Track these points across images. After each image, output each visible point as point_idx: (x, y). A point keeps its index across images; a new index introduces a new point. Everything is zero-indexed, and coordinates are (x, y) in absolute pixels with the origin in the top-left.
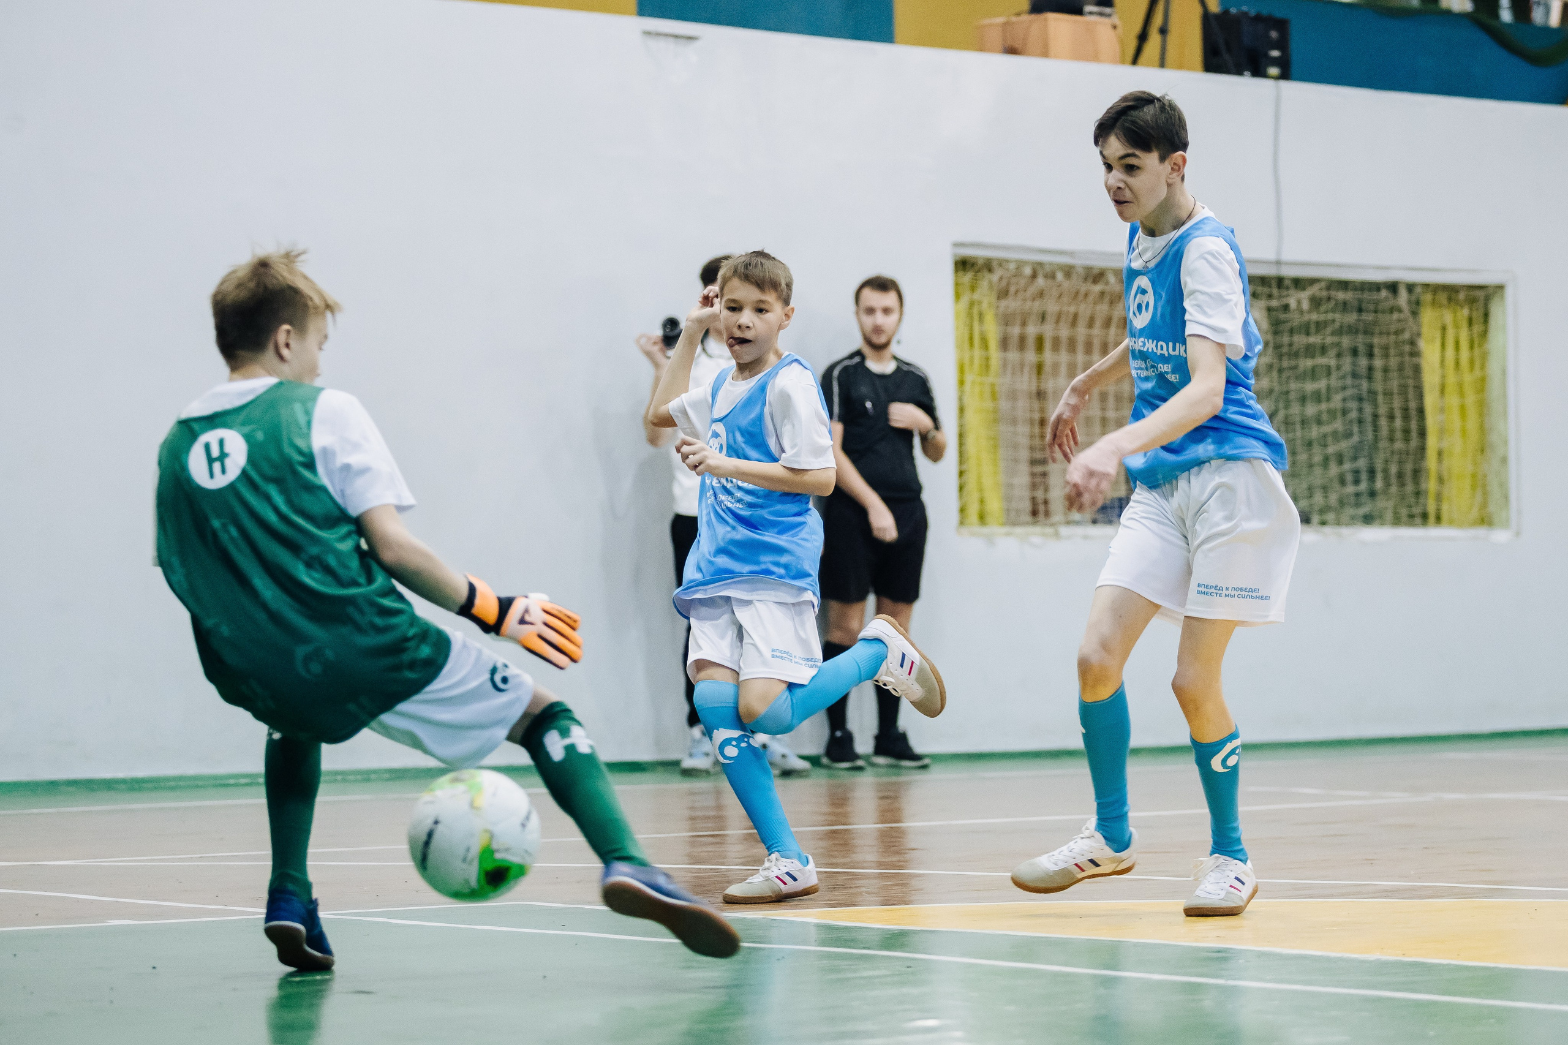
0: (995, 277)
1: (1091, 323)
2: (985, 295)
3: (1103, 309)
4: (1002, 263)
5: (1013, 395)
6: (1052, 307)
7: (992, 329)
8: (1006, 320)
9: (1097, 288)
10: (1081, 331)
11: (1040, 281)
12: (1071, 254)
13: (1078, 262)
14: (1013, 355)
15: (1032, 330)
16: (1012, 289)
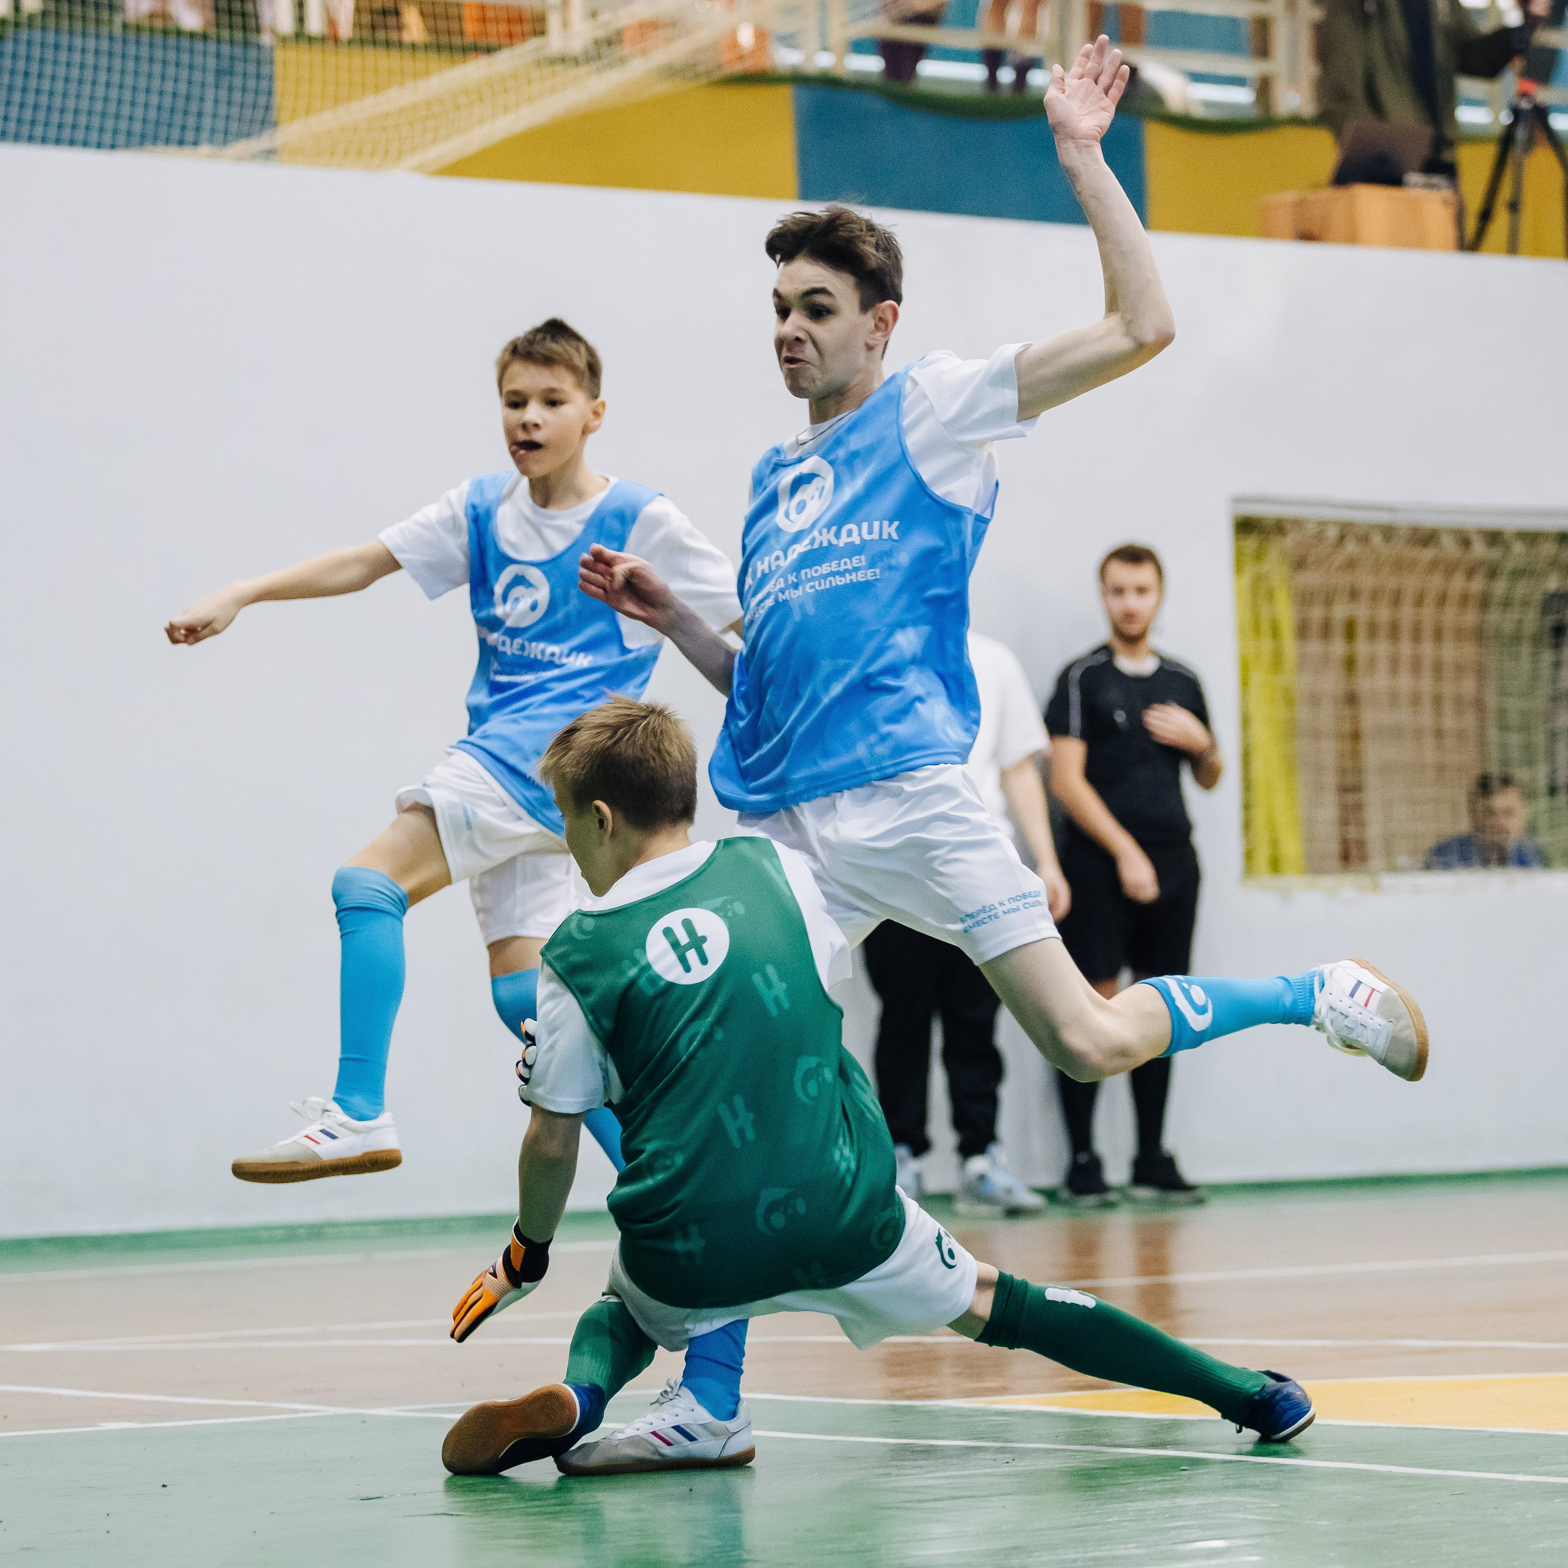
0: (1289, 542)
1: (1419, 601)
2: (1275, 567)
3: (1436, 582)
4: (1297, 523)
5: (1314, 700)
6: (1366, 581)
7: (1285, 612)
8: (1304, 599)
9: (1427, 555)
10: (1407, 612)
11: (1351, 547)
12: (1391, 509)
13: (1403, 520)
14: (1315, 647)
15: (1340, 612)
16: (1311, 558)
